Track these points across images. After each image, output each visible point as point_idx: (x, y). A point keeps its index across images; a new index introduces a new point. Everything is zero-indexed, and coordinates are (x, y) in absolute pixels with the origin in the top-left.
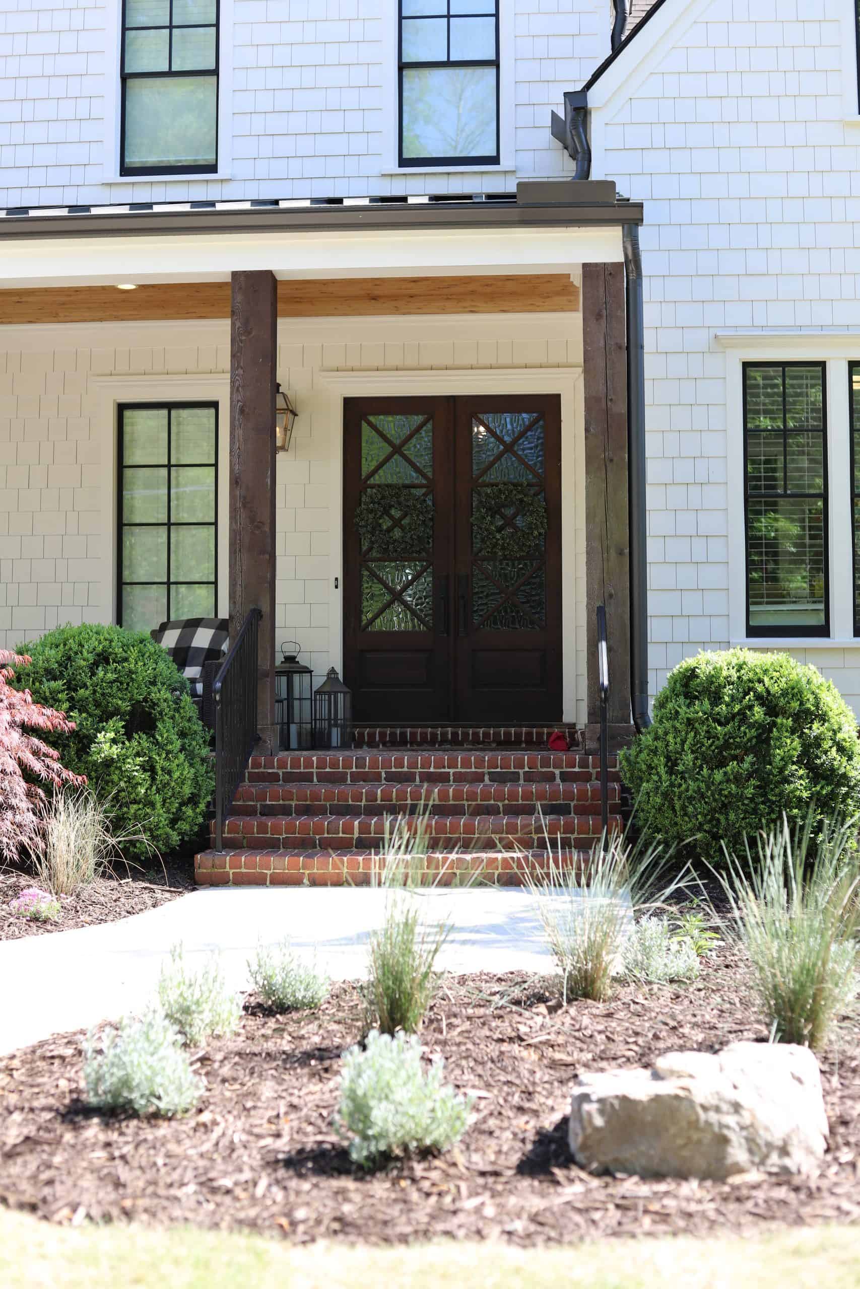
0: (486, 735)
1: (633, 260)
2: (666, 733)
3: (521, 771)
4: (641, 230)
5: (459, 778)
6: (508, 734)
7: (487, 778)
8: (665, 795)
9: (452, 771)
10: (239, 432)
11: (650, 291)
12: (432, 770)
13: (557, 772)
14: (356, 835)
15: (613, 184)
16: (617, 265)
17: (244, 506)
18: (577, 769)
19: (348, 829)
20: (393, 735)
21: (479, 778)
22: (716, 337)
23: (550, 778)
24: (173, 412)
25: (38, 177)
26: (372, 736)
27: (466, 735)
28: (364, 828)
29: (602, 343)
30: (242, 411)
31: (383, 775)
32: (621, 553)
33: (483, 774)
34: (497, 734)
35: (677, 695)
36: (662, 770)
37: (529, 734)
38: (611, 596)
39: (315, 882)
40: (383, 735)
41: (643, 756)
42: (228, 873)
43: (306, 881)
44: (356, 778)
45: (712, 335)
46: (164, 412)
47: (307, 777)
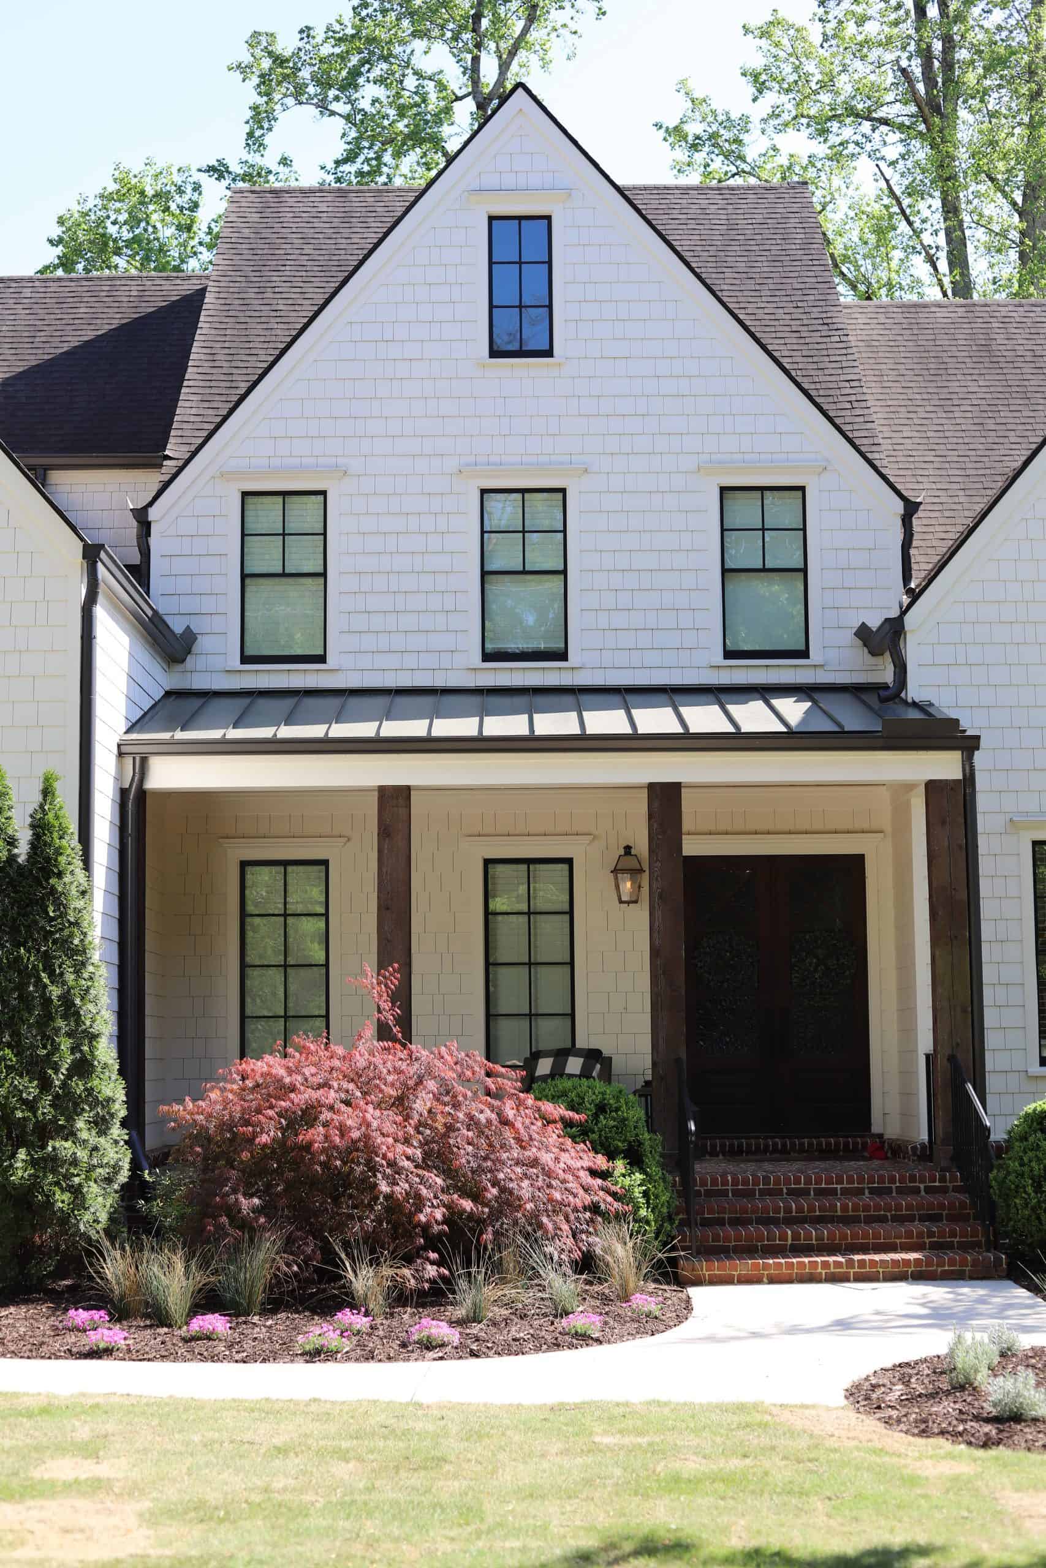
0: (810, 1145)
1: (969, 779)
2: (1030, 1161)
3: (893, 1186)
4: (976, 753)
5: (845, 1192)
6: (828, 1144)
7: (867, 1191)
8: (1033, 1209)
9: (839, 1186)
10: (658, 914)
11: (983, 802)
12: (823, 1186)
13: (922, 1186)
14: (790, 1242)
15: (957, 721)
16: (956, 782)
17: (664, 973)
18: (937, 1184)
19: (783, 1237)
20: (732, 1146)
21: (860, 1192)
22: (1011, 820)
23: (917, 1191)
24: (532, 867)
25: (410, 661)
26: (714, 1146)
27: (793, 1145)
28: (796, 1237)
29: (946, 844)
30: (660, 897)
31: (785, 1191)
32: (964, 1011)
33: (863, 1189)
34: (820, 1144)
35: (1035, 1132)
36: (1030, 1189)
37: (846, 1144)
38: (958, 1044)
39: (772, 1281)
40: (723, 1146)
41: (1012, 1177)
42: (704, 1275)
43: (765, 1280)
44: (763, 1193)
45: (1008, 819)
46: (524, 867)
47: (724, 1193)
